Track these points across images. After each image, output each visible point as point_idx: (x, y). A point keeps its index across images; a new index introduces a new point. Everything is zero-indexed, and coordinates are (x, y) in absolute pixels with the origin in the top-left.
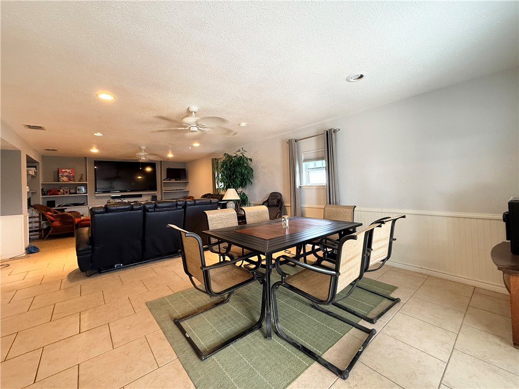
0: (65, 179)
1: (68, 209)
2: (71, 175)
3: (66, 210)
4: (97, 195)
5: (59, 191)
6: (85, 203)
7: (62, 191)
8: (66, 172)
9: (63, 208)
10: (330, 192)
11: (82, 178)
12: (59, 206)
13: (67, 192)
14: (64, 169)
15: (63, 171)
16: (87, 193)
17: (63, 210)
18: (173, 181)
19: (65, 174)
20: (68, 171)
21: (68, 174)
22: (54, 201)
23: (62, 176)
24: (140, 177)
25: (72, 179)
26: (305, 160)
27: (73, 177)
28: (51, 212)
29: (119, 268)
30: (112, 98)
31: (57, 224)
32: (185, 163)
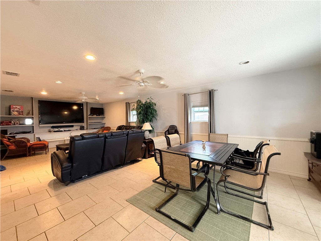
0: (16, 113)
1: (18, 136)
2: (21, 110)
3: (16, 137)
4: (40, 125)
5: (11, 122)
6: (31, 131)
7: (12, 122)
8: (16, 108)
9: (14, 135)
10: (211, 126)
11: (29, 113)
12: (10, 134)
13: (17, 124)
14: (15, 105)
15: (14, 107)
16: (33, 124)
17: (14, 137)
18: (95, 116)
19: (16, 110)
20: (18, 107)
21: (18, 110)
22: (7, 130)
23: (13, 111)
24: (66, 113)
25: (21, 113)
26: (194, 107)
27: (22, 112)
28: (6, 139)
29: (85, 178)
30: (94, 59)
31: (13, 147)
32: (102, 104)
